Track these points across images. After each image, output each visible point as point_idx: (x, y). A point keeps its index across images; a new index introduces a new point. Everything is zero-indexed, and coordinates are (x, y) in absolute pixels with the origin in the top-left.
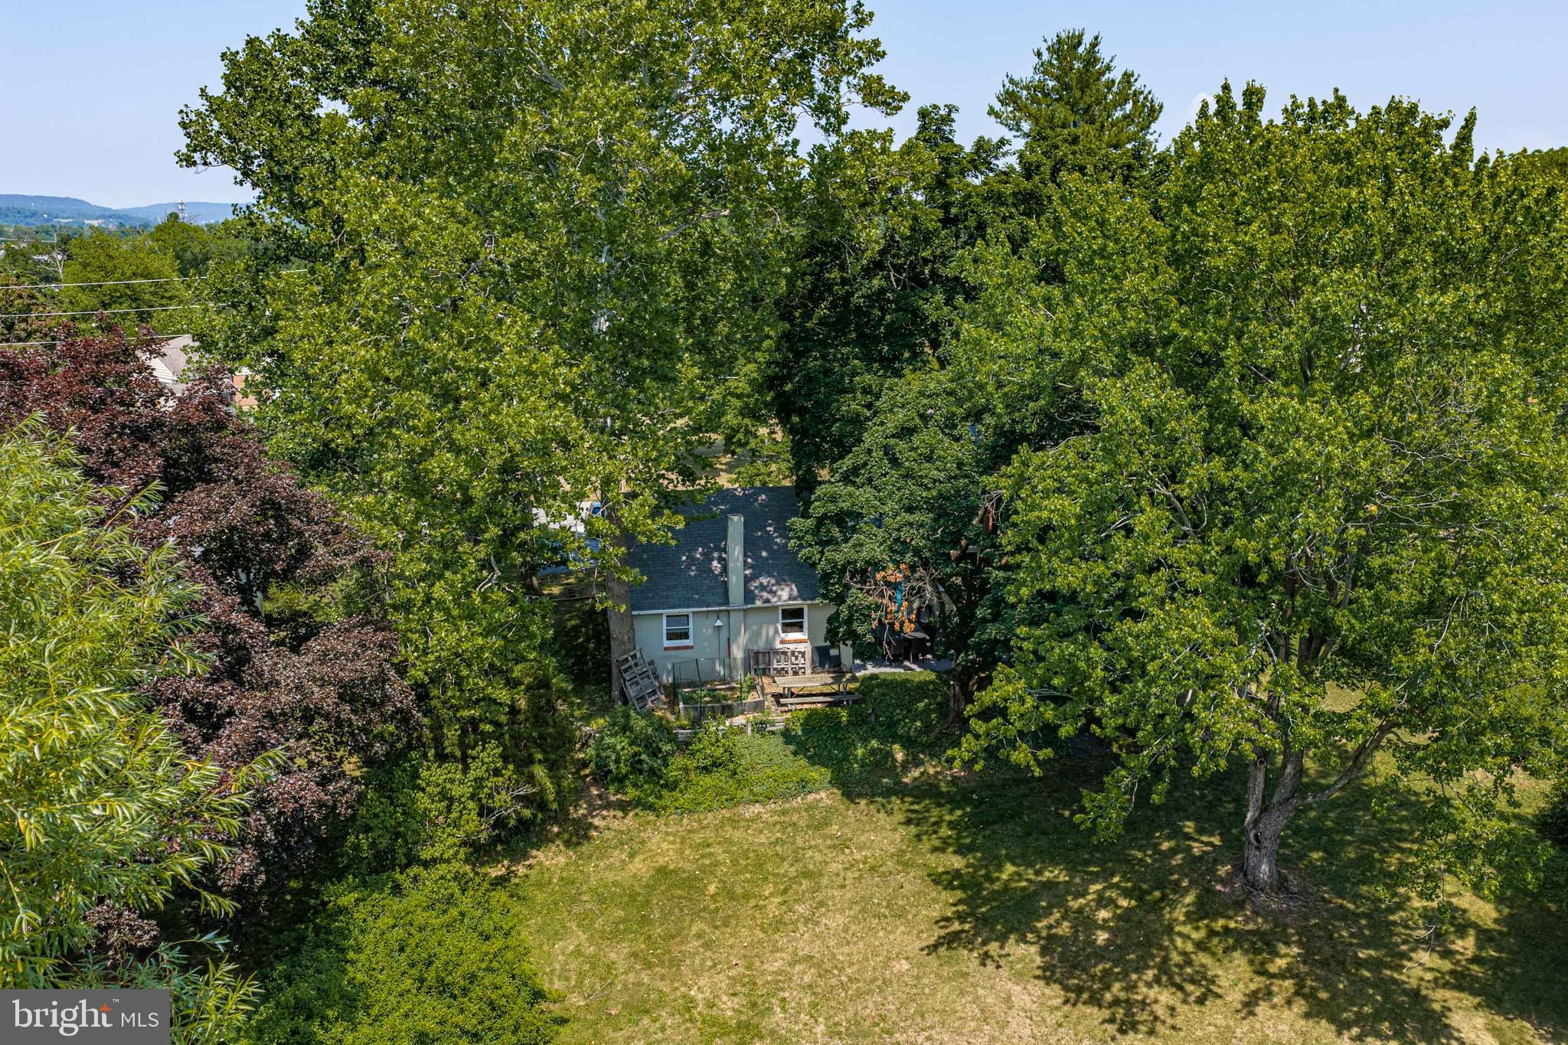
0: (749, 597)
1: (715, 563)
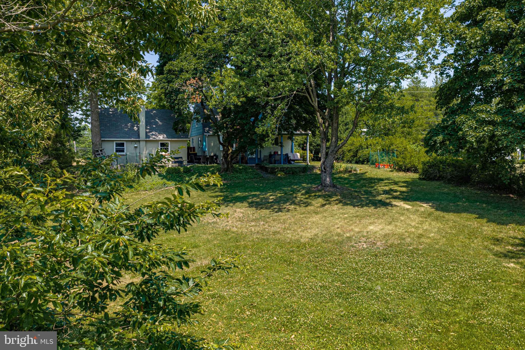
0: (147, 136)
1: (135, 127)
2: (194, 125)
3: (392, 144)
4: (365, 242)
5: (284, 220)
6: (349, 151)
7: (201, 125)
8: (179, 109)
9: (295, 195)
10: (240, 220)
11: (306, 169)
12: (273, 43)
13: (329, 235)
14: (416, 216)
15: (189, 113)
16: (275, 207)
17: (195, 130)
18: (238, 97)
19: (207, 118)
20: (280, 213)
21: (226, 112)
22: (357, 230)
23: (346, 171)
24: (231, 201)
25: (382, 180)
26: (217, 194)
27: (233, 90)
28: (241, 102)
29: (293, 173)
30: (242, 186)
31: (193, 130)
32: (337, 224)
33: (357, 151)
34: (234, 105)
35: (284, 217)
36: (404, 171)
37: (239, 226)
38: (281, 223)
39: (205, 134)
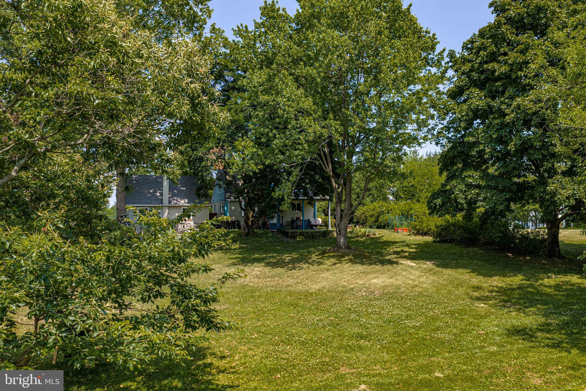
0: (170, 202)
1: (158, 193)
2: (216, 191)
3: (411, 209)
4: (365, 291)
5: (297, 276)
6: (372, 216)
7: (224, 191)
8: (202, 176)
9: (309, 256)
10: (257, 277)
11: (326, 234)
12: (287, 118)
13: (335, 286)
14: (417, 272)
15: (212, 179)
16: (290, 266)
17: (218, 196)
18: (257, 164)
19: (229, 184)
20: (294, 271)
21: (247, 178)
22: (361, 282)
23: (364, 235)
24: (249, 262)
25: (397, 243)
26: (236, 256)
27: (251, 159)
28: (259, 169)
29: (313, 238)
30: (262, 249)
31: (215, 196)
32: (344, 278)
33: (378, 216)
34: (253, 172)
35: (298, 274)
36: (422, 235)
37: (256, 282)
38: (294, 278)
39: (227, 200)
